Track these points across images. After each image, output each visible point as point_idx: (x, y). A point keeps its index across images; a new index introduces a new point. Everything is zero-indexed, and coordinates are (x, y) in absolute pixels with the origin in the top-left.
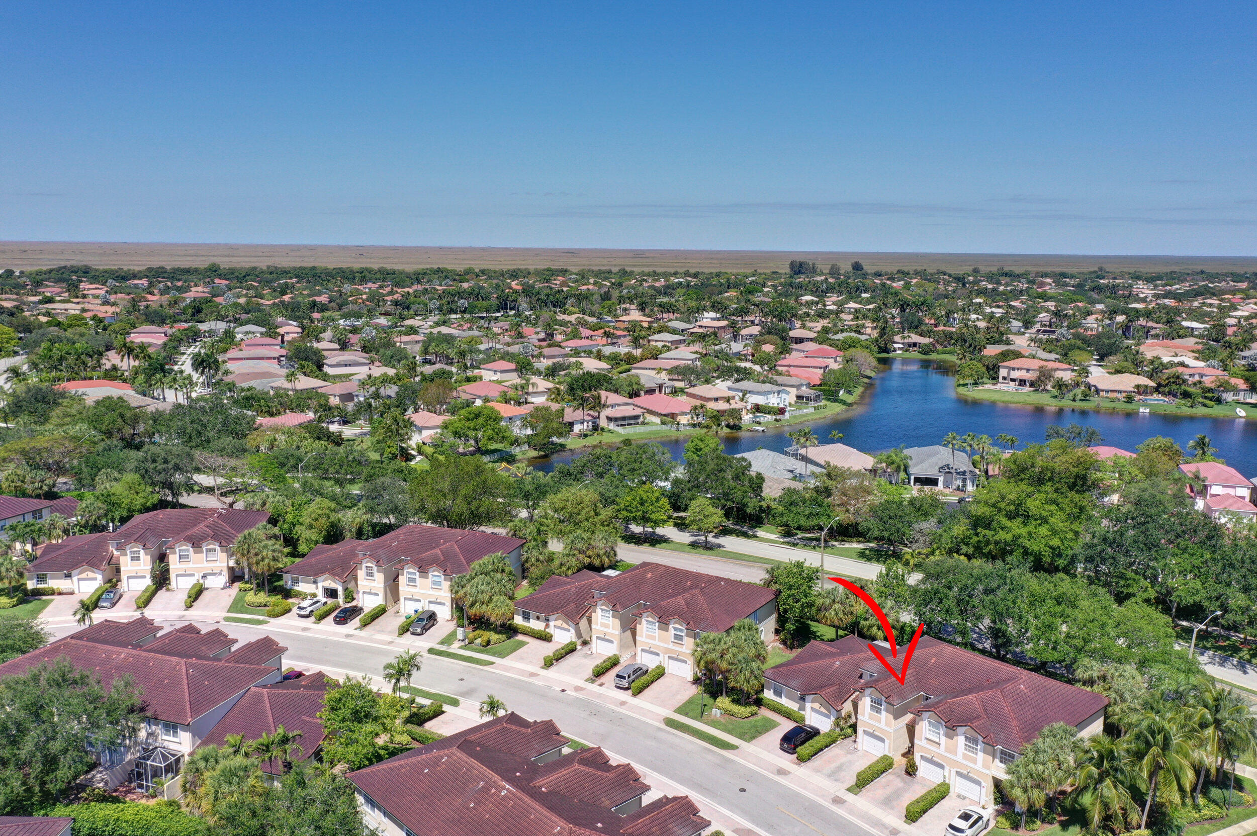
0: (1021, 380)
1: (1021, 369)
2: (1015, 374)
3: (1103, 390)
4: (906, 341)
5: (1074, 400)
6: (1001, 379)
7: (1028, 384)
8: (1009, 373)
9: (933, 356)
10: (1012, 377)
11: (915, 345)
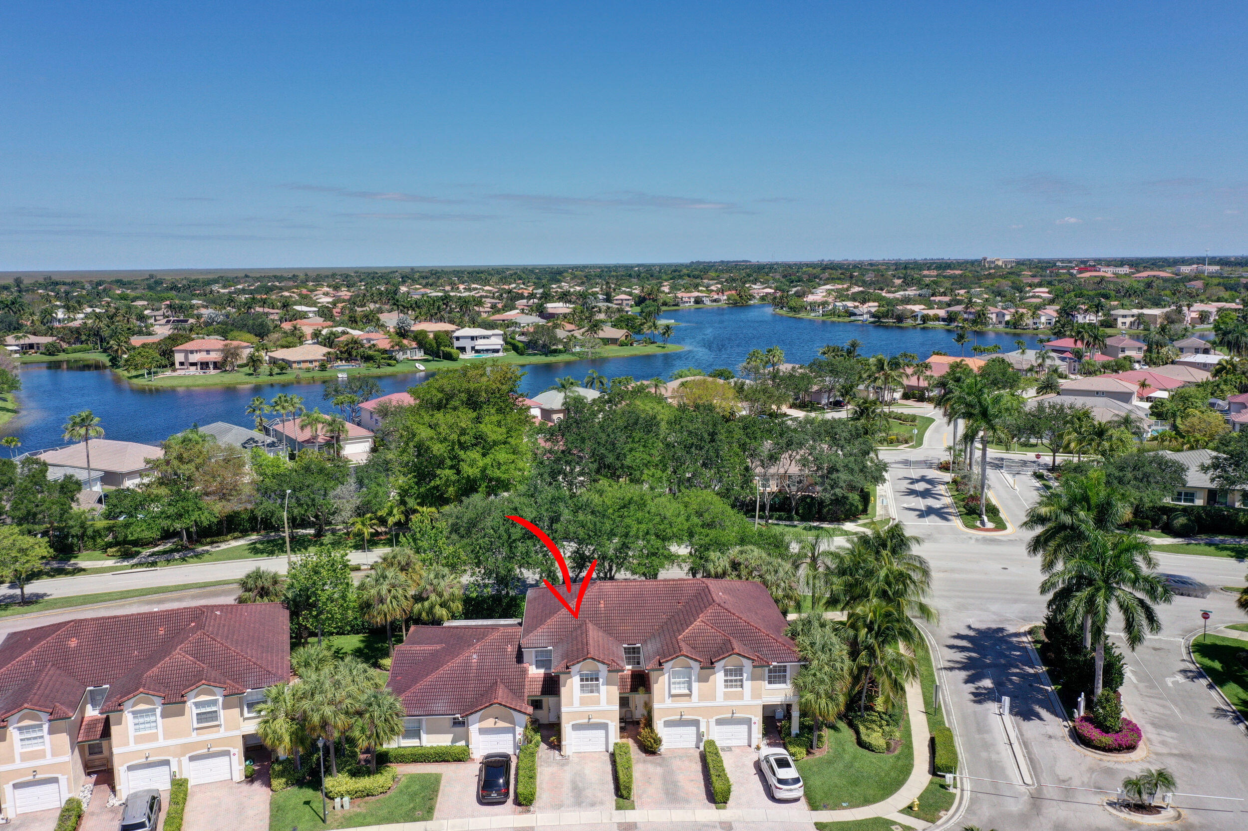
0: (202, 364)
1: (200, 351)
2: (193, 358)
3: (295, 362)
4: (22, 342)
5: (271, 375)
6: (177, 366)
7: (211, 366)
8: (186, 357)
9: (62, 356)
10: (191, 361)
11: (31, 346)
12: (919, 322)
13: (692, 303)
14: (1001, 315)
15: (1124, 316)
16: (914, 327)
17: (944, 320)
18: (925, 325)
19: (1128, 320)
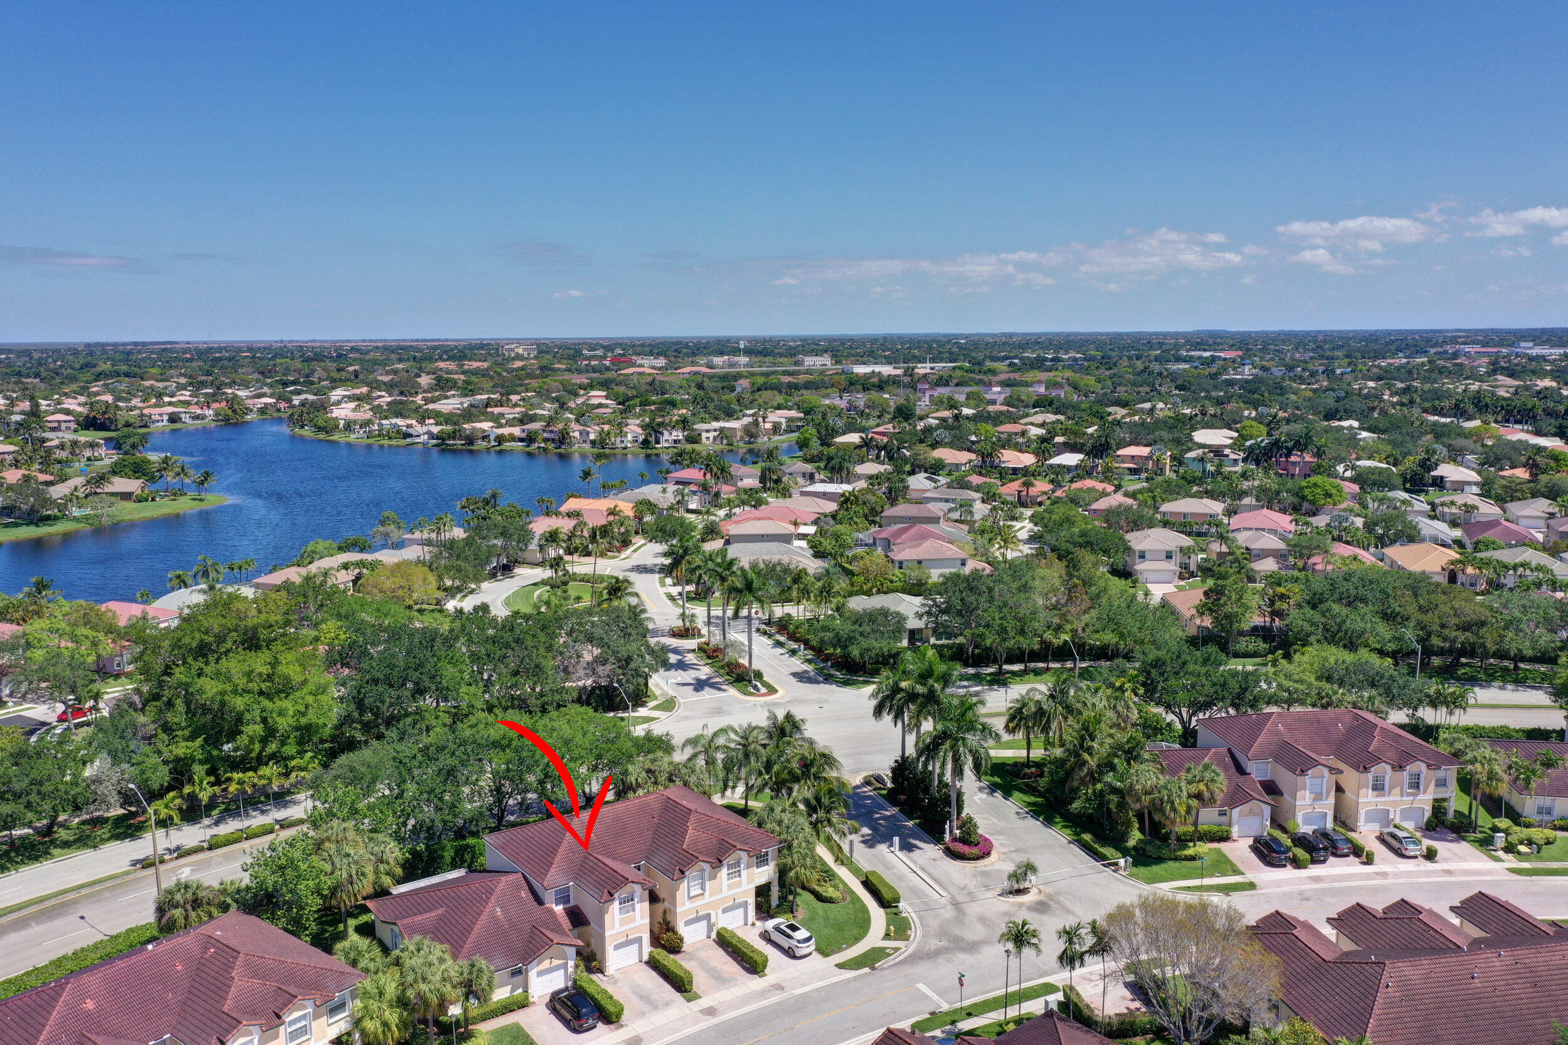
12: (493, 443)
13: (165, 423)
14: (584, 434)
15: (707, 431)
16: (488, 450)
17: (521, 440)
18: (501, 447)
19: (712, 435)
